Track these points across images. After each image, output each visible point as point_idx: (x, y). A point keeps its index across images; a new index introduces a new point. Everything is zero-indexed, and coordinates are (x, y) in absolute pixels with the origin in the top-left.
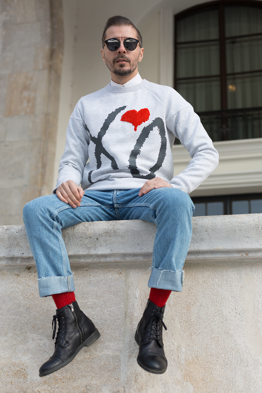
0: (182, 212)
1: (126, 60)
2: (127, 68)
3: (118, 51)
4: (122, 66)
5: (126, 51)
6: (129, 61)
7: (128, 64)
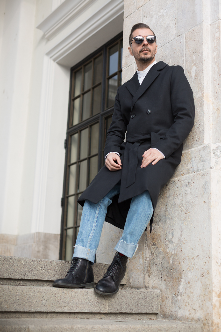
0: (140, 207)
1: (148, 50)
2: (149, 56)
3: (143, 44)
4: (146, 54)
5: (148, 44)
6: (150, 51)
7: (149, 53)
